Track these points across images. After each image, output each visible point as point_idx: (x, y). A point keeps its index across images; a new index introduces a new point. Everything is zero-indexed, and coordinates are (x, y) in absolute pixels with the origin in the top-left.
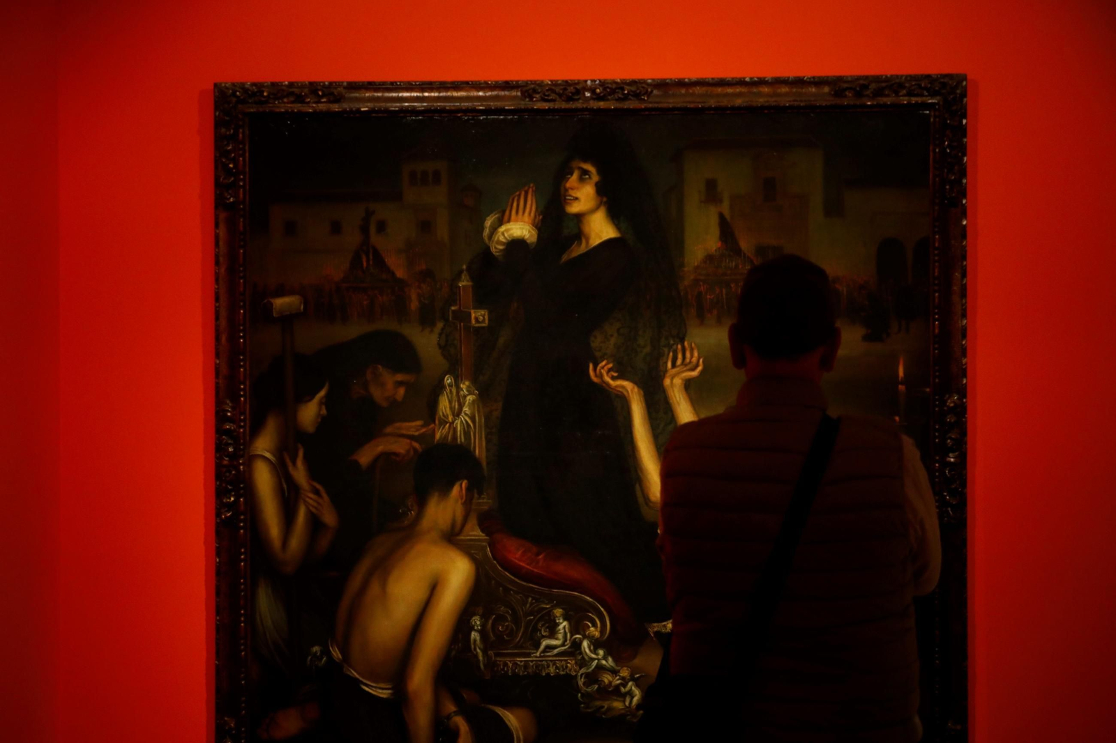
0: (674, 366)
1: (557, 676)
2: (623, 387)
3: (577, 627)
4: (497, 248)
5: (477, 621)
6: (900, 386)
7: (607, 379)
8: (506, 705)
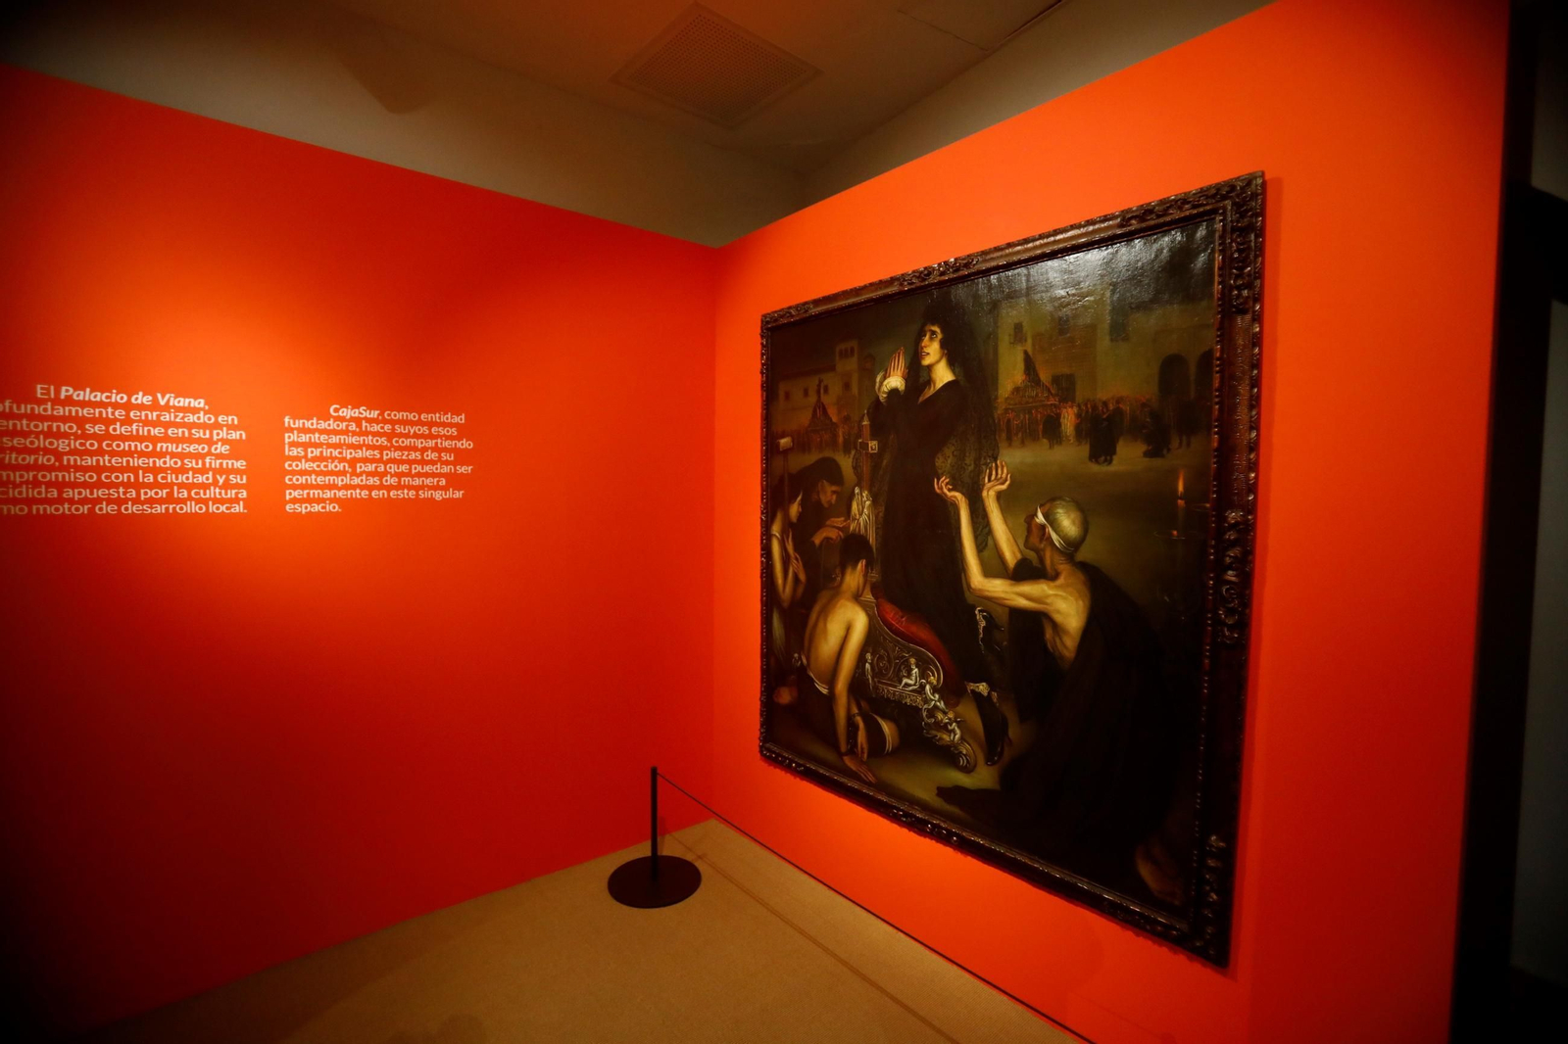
0: (989, 480)
1: (911, 706)
2: (955, 497)
3: (923, 675)
4: (883, 397)
5: (869, 656)
6: (1179, 501)
7: (945, 491)
8: (883, 717)
